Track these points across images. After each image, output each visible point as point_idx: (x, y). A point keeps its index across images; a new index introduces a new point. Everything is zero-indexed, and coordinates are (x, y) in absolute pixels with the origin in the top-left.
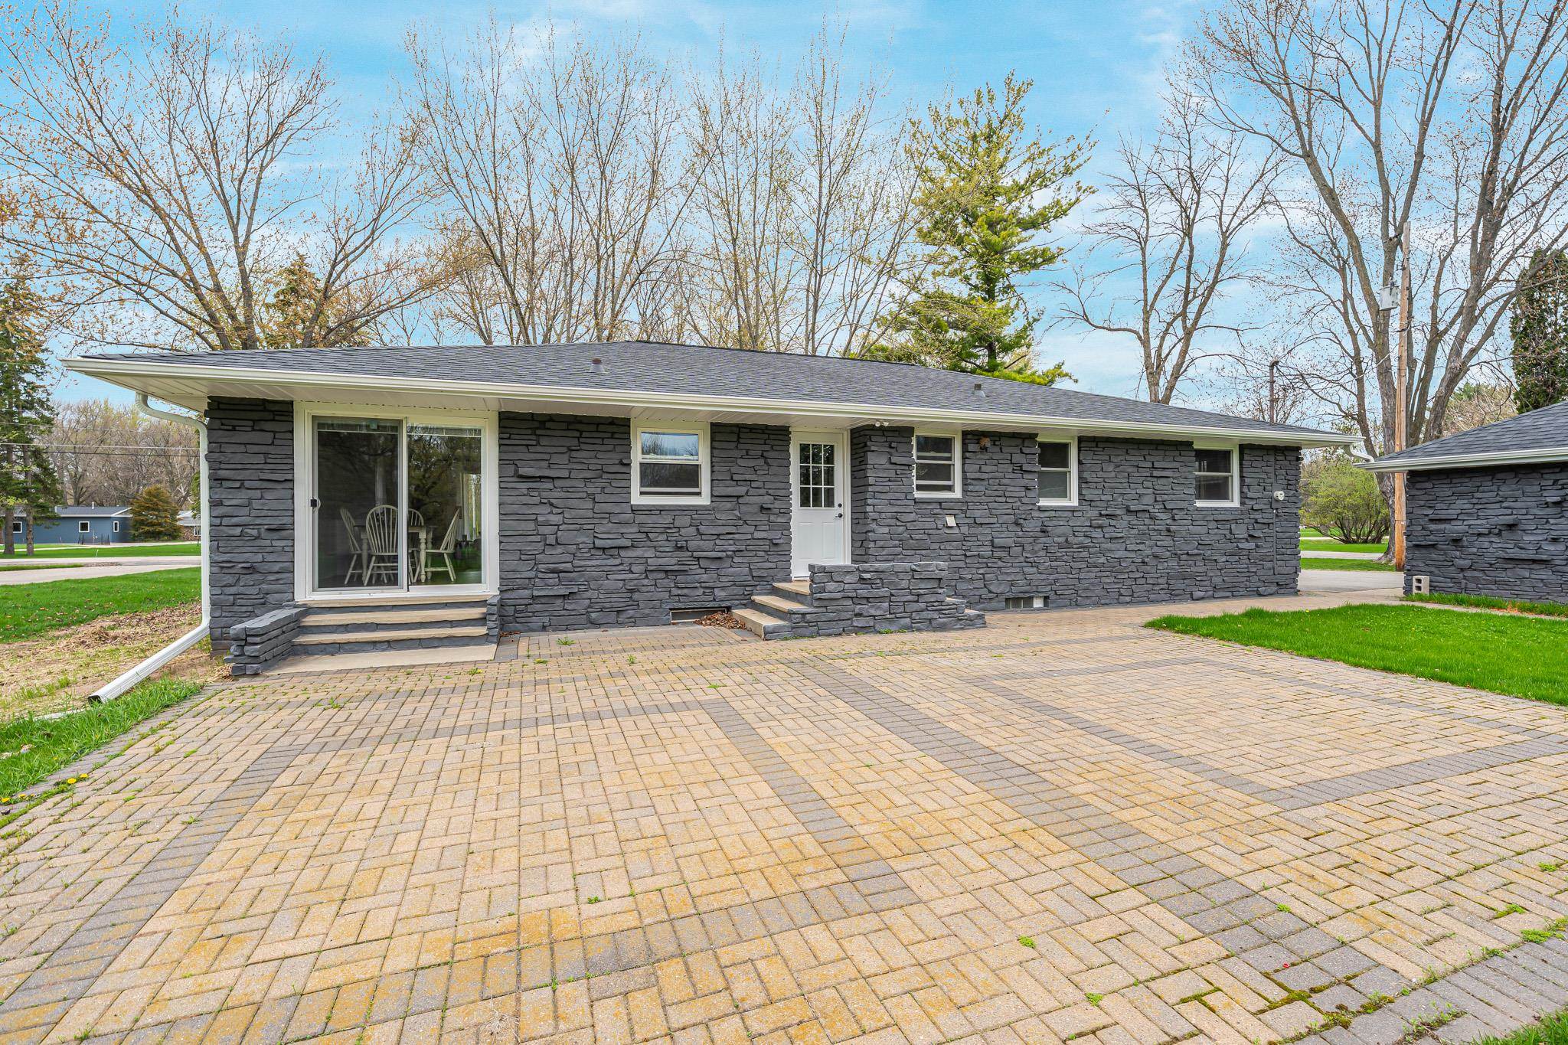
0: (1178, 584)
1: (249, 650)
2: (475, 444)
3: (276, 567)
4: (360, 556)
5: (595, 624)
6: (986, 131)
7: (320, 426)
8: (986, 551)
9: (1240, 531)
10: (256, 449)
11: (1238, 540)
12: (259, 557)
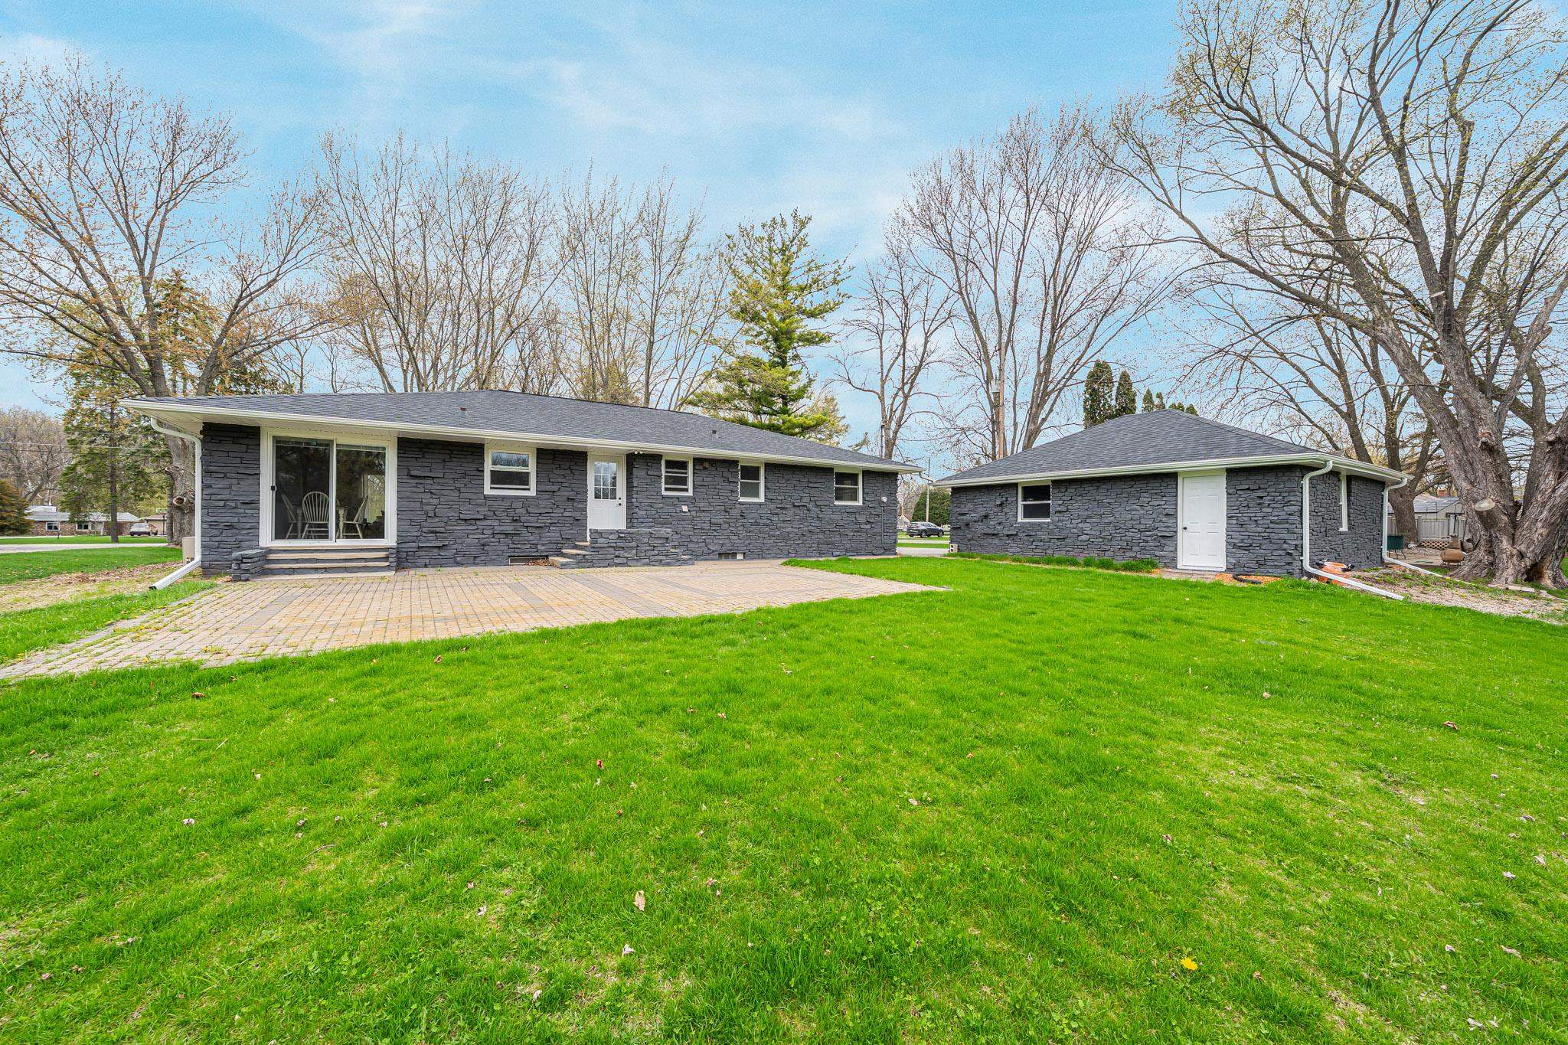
0: (824, 547)
1: (243, 566)
2: (381, 455)
3: (248, 526)
4: (295, 525)
5: (459, 564)
6: (780, 246)
7: (278, 442)
8: (706, 526)
9: (862, 519)
10: (235, 454)
11: (860, 524)
12: (236, 520)
